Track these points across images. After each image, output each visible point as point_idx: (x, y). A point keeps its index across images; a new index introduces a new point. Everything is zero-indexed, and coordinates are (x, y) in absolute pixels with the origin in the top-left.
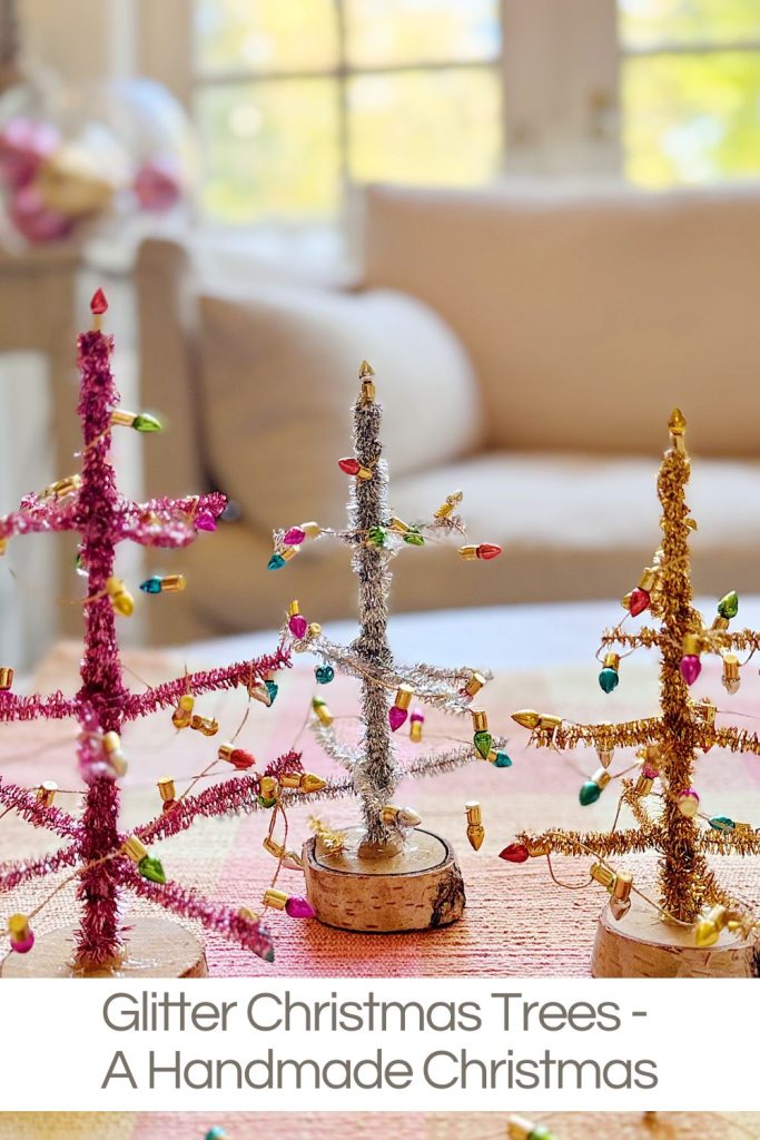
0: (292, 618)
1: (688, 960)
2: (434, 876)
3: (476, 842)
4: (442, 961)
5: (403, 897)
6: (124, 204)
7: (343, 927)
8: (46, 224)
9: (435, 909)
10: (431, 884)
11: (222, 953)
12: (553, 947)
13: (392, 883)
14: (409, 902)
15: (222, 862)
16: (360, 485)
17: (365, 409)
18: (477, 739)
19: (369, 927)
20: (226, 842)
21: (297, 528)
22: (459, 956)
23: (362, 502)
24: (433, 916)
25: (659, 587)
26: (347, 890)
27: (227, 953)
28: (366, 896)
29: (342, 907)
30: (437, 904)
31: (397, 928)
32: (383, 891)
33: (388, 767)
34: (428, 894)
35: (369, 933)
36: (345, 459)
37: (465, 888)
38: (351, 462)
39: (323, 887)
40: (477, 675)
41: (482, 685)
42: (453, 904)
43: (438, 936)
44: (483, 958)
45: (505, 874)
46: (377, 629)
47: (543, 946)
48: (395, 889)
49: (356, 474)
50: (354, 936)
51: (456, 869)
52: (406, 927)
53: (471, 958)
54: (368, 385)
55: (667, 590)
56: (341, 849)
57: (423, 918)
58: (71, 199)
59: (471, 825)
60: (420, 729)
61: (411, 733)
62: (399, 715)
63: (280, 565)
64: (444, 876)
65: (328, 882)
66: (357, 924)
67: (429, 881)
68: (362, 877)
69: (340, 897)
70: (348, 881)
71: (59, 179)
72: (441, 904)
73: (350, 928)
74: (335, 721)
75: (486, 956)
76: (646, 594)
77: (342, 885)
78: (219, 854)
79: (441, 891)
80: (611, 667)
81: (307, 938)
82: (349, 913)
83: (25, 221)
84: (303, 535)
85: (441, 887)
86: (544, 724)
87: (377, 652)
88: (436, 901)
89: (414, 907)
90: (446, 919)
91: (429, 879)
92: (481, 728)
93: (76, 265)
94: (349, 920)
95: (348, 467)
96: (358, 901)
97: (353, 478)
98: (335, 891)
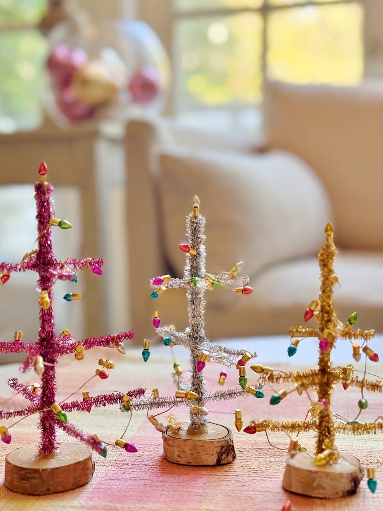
0: (154, 319)
1: (320, 477)
2: (219, 442)
3: (239, 428)
4: (217, 477)
5: (204, 450)
6: (124, 98)
7: (177, 462)
8: (80, 110)
9: (218, 456)
10: (217, 445)
11: (121, 469)
12: (270, 474)
13: (199, 444)
14: (206, 453)
15: (129, 437)
16: (191, 258)
17: (194, 220)
18: (240, 380)
19: (188, 463)
20: (133, 430)
21: (160, 277)
22: (225, 475)
23: (192, 266)
24: (217, 460)
25: (319, 308)
26: (179, 446)
27: (123, 469)
28: (187, 449)
29: (176, 453)
30: (220, 455)
31: (201, 464)
32: (195, 447)
33: (202, 393)
34: (215, 450)
35: (188, 465)
36: (183, 245)
37: (235, 449)
38: (186, 247)
39: (168, 445)
40: (247, 353)
41: (249, 358)
42: (228, 455)
43: (219, 468)
44: (236, 477)
45: (259, 447)
46: (198, 327)
47: (265, 474)
48: (200, 446)
49: (188, 252)
50: (181, 466)
51: (231, 440)
52: (205, 463)
53: (231, 477)
54: (196, 209)
55: (323, 310)
56: (179, 429)
57: (213, 460)
58: (93, 95)
59: (237, 420)
60: (224, 380)
61: (219, 381)
62: (201, 365)
63: (156, 297)
64: (224, 442)
65: (171, 442)
66: (182, 461)
67: (216, 444)
68: (185, 440)
69: (175, 449)
70: (179, 441)
71: (86, 82)
72: (222, 455)
73: (180, 463)
74: (183, 374)
75: (237, 476)
76: (312, 311)
77: (176, 444)
78: (129, 434)
79: (222, 449)
80: (294, 345)
81: (159, 466)
82: (179, 456)
83: (67, 107)
84: (163, 281)
85: (222, 447)
86: (265, 371)
87: (196, 338)
88: (219, 453)
89: (208, 455)
90: (223, 462)
91: (216, 443)
92: (242, 375)
93: (95, 135)
94: (179, 459)
95: (184, 248)
96: (184, 451)
97: (188, 254)
98: (173, 446)
